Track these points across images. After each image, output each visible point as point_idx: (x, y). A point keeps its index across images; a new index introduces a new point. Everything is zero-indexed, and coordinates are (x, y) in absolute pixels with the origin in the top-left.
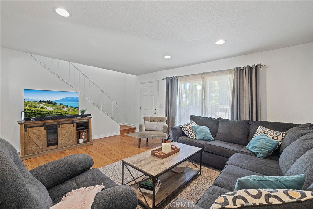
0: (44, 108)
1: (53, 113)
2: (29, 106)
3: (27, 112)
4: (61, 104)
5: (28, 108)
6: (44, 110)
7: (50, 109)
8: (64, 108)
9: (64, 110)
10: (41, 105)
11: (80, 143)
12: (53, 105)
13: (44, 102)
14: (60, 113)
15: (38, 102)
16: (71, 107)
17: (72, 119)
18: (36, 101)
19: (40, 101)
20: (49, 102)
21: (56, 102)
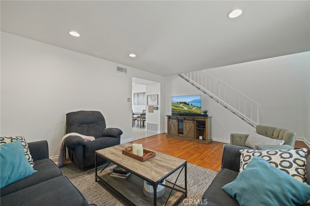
0: (182, 108)
1: (187, 112)
2: (174, 107)
3: (173, 111)
4: (192, 105)
5: (174, 108)
6: (182, 109)
7: (186, 108)
8: (193, 107)
9: (193, 109)
10: (181, 105)
11: (199, 139)
12: (187, 105)
13: (182, 103)
14: (191, 112)
15: (179, 103)
16: (197, 107)
17: (194, 117)
18: (178, 103)
19: (180, 103)
20: (185, 103)
21: (189, 103)
